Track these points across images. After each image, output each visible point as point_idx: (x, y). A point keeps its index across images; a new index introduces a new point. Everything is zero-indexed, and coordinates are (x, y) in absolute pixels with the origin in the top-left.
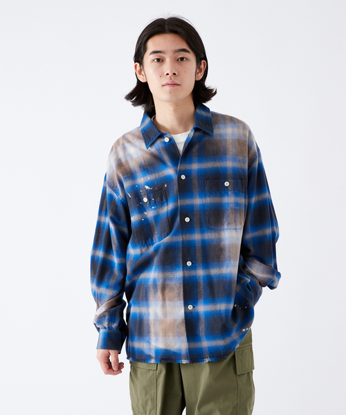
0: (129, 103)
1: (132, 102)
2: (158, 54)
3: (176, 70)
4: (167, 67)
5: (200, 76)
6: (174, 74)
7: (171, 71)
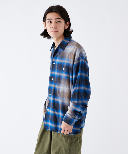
0: (42, 37)
1: (43, 36)
2: (50, 20)
3: (56, 26)
4: (53, 25)
5: (67, 27)
6: (55, 28)
7: (54, 27)
